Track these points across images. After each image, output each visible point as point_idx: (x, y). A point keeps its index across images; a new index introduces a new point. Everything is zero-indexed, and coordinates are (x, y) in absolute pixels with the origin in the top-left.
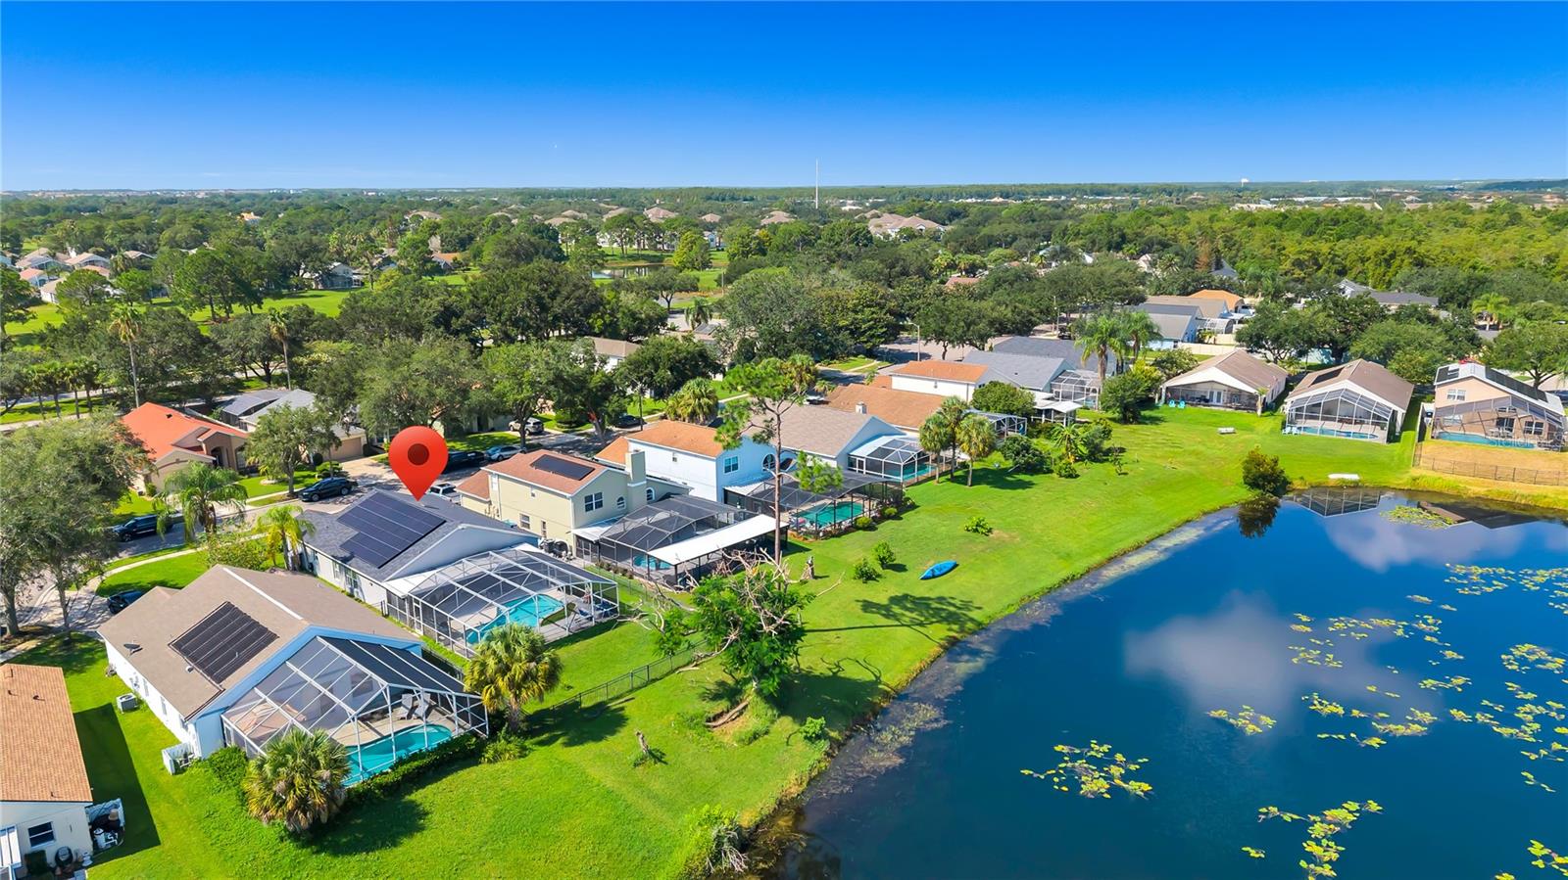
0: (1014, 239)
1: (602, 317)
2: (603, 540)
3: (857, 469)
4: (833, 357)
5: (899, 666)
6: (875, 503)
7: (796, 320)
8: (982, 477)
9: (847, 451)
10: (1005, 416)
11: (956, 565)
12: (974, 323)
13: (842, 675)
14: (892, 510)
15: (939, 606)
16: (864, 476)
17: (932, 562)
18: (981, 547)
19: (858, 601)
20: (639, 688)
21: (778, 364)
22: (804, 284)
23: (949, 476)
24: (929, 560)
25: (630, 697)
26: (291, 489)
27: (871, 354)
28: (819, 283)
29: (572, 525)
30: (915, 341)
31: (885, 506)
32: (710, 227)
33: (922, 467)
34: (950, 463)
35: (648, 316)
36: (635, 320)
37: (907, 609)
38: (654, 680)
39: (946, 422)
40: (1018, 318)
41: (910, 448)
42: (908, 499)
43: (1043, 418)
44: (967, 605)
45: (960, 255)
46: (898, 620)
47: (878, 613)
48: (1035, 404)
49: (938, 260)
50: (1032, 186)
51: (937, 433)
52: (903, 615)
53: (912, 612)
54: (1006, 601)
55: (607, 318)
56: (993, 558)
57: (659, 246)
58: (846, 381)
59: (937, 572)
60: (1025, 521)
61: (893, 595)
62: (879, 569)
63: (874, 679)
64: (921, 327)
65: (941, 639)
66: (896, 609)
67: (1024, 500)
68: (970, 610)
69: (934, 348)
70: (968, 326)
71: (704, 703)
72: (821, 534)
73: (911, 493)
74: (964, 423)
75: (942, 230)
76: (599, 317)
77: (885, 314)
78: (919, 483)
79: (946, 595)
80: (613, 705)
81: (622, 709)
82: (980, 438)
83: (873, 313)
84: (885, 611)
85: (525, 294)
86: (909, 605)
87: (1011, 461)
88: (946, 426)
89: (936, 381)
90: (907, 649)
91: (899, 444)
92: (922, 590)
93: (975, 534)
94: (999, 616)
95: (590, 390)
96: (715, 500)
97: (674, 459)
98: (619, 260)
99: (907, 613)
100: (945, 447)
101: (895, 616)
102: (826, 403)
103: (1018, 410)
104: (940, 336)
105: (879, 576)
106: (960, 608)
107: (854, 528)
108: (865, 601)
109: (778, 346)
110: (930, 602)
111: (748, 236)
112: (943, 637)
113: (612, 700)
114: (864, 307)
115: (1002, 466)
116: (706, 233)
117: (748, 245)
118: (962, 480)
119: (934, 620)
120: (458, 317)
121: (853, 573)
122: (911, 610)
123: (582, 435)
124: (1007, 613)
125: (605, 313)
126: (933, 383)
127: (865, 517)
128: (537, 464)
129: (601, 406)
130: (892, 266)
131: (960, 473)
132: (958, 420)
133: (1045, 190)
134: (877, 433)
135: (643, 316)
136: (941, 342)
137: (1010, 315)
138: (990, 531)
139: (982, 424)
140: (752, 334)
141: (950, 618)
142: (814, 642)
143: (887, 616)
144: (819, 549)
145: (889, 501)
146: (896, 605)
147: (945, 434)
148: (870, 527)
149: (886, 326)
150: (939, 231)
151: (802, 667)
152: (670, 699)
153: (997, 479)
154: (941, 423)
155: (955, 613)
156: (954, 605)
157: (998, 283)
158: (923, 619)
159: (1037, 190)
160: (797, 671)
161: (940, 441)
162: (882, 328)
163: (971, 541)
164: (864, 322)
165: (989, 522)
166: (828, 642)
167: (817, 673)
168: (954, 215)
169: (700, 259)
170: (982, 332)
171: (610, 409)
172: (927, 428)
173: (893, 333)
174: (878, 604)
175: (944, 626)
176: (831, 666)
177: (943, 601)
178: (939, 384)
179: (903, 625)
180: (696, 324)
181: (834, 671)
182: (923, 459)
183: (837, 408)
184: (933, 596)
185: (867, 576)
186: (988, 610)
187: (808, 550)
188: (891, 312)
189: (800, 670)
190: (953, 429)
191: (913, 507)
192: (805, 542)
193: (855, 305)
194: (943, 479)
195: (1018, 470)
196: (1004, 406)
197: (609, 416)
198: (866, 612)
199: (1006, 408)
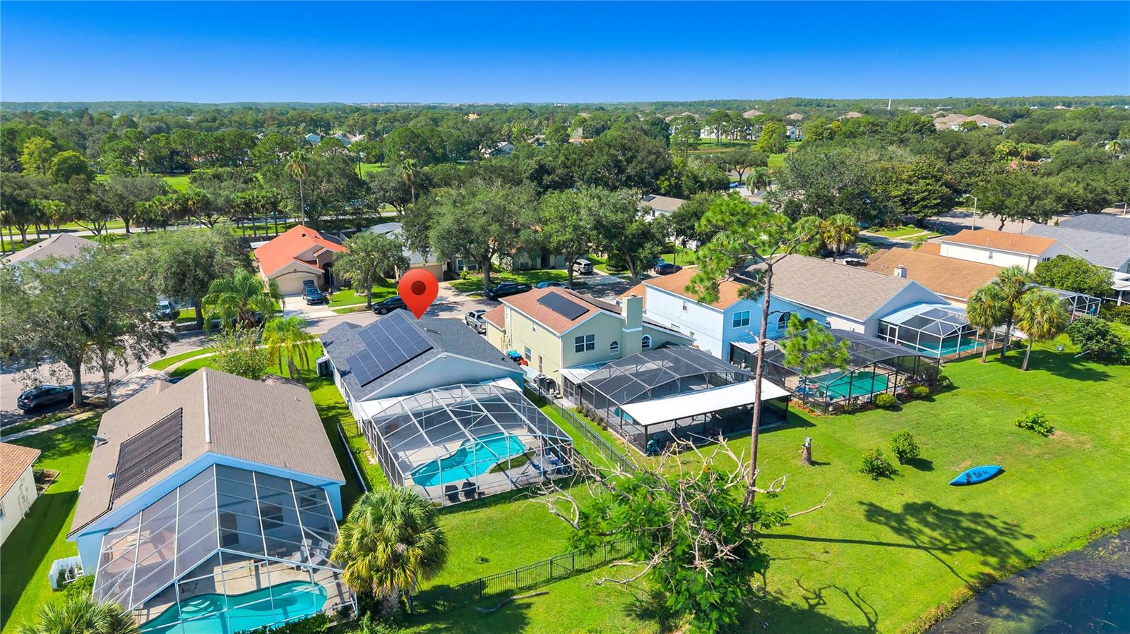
0: (1079, 134)
1: (669, 180)
2: (584, 384)
3: (888, 337)
4: (882, 225)
5: (904, 609)
6: (904, 378)
7: (846, 186)
8: (1040, 361)
9: (878, 316)
10: (1076, 295)
11: (1001, 472)
12: (1038, 198)
13: (822, 612)
14: (924, 390)
15: (973, 526)
16: (896, 347)
17: (969, 462)
18: (1036, 451)
19: (862, 503)
20: (561, 578)
21: (817, 223)
22: (862, 157)
23: (999, 356)
24: (965, 459)
25: (544, 589)
26: (369, 302)
27: (921, 224)
28: (877, 157)
29: (560, 363)
30: (970, 215)
31: (916, 384)
32: (793, 123)
33: (966, 341)
34: (1002, 340)
35: (708, 180)
36: (696, 182)
37: (927, 524)
38: (580, 572)
39: (1003, 294)
40: (1090, 196)
41: (953, 319)
42: (945, 378)
43: (1120, 300)
44: (1012, 530)
45: (1023, 144)
46: (913, 538)
47: (886, 524)
48: (1113, 283)
49: (1000, 147)
50: (1095, 98)
51: (990, 307)
52: (921, 532)
53: (933, 530)
54: (1069, 531)
55: (673, 181)
56: (1052, 468)
57: (749, 137)
58: (890, 246)
59: (974, 478)
60: (1099, 422)
61: (910, 501)
62: (896, 464)
63: (867, 624)
64: (979, 200)
65: (972, 576)
66: (912, 523)
67: (1097, 395)
68: (1016, 538)
69: (990, 222)
70: (1032, 200)
71: (628, 619)
72: (831, 409)
73: (947, 370)
74: (1026, 297)
75: (1005, 126)
76: (666, 179)
77: (941, 186)
78: (960, 360)
79: (984, 511)
80: (520, 598)
81: (528, 606)
82: (1046, 316)
83: (928, 184)
84: (896, 522)
85: (606, 157)
86: (930, 519)
87: (1079, 346)
88: (1003, 299)
89: (991, 251)
90: (920, 584)
91: (941, 314)
92: (950, 500)
93: (1028, 432)
94: (1057, 552)
95: (626, 237)
96: (719, 356)
97: (685, 308)
98: (714, 147)
99: (927, 530)
100: (998, 323)
101: (909, 533)
102: (865, 265)
103: (1091, 289)
104: (998, 209)
105: (894, 472)
106: (1001, 533)
107: (871, 405)
108: (871, 505)
109: (823, 206)
110: (961, 518)
111: (822, 126)
112: (974, 573)
113: (522, 589)
114: (919, 178)
115: (1067, 351)
116: (789, 127)
117: (822, 134)
118: (1016, 362)
119: (963, 545)
120: (549, 174)
121: (861, 465)
122: (933, 527)
123: (623, 278)
124: (1069, 548)
125: (672, 176)
126: (988, 253)
127: (888, 395)
128: (543, 301)
129: (636, 252)
130: (953, 149)
131: (1012, 353)
132: (1018, 294)
133: (1108, 101)
134: (915, 300)
135: (705, 180)
136: (999, 216)
137: (1081, 192)
138: (1050, 431)
139: (1050, 300)
140: (801, 197)
141: (988, 546)
142: (792, 553)
143: (898, 531)
144: (825, 427)
145: (921, 377)
146: (912, 515)
147: (1000, 308)
148: (893, 407)
149: (941, 197)
150: (1002, 127)
151: (769, 589)
152: (589, 605)
153: (1061, 365)
154: (996, 295)
155: (993, 540)
156: (994, 528)
157: (1065, 166)
158: (947, 541)
159: (1101, 100)
160: (761, 594)
161: (993, 317)
162: (935, 199)
163: (1023, 442)
164: (918, 193)
165: (1051, 418)
166: (811, 557)
167: (788, 602)
168: (1016, 116)
169: (777, 144)
170: (1048, 208)
171: (642, 256)
172: (978, 299)
173: (947, 205)
174: (887, 511)
175: (978, 557)
176: (808, 595)
177: (979, 520)
178: (994, 254)
179: (918, 547)
180: (756, 191)
181: (813, 602)
182: (968, 332)
183: (876, 270)
184: (965, 511)
185: (879, 471)
186: (1043, 542)
187: (812, 425)
188: (947, 185)
189: (766, 593)
190: (1011, 304)
191: (951, 387)
192: (810, 414)
193: (910, 177)
194: (990, 358)
195: (1088, 357)
196: (1073, 283)
197: (641, 261)
198: (870, 520)
199: (1075, 286)
